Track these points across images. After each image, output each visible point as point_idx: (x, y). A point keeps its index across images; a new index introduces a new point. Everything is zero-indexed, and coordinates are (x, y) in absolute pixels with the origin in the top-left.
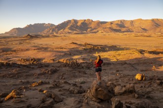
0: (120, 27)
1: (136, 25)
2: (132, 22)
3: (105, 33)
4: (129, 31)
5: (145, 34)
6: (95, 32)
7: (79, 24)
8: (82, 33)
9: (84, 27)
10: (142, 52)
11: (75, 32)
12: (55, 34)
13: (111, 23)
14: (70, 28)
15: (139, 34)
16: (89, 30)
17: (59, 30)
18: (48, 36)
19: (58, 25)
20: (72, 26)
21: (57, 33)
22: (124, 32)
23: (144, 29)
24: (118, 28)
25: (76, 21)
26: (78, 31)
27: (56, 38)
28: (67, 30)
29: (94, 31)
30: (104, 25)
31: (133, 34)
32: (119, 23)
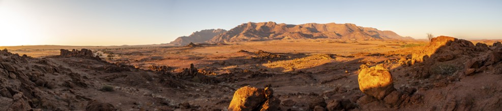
0: (312, 32)
1: (330, 29)
2: (325, 26)
3: (292, 40)
4: (322, 36)
5: (340, 40)
6: (280, 39)
7: (258, 28)
8: (261, 40)
9: (265, 31)
10: (332, 56)
11: (252, 39)
12: (226, 42)
13: (301, 27)
14: (246, 34)
15: (333, 40)
16: (271, 35)
17: (231, 37)
18: (215, 45)
19: (230, 31)
20: (248, 31)
21: (228, 41)
22: (316, 38)
23: (338, 35)
24: (309, 33)
25: (254, 25)
26: (257, 37)
27: (225, 46)
28: (241, 36)
29: (278, 36)
30: (291, 30)
31: (327, 40)
32: (311, 27)
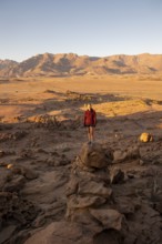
0: (119, 66)
1: (141, 62)
2: (135, 58)
3: (96, 75)
4: (131, 71)
5: (154, 76)
6: (82, 74)
7: (56, 61)
8: (62, 76)
9: (64, 65)
10: (148, 102)
11: (51, 74)
12: (18, 77)
13: (106, 60)
14: (43, 68)
15: (145, 76)
16: (72, 70)
17: (24, 71)
18: (7, 81)
19: (23, 63)
20: (45, 64)
21: (22, 75)
22: (123, 73)
23: (151, 69)
24: (116, 68)
25: (51, 57)
26: (56, 72)
28: (37, 70)
29: (80, 72)
30: (94, 63)
31: (137, 77)
32: (117, 60)
